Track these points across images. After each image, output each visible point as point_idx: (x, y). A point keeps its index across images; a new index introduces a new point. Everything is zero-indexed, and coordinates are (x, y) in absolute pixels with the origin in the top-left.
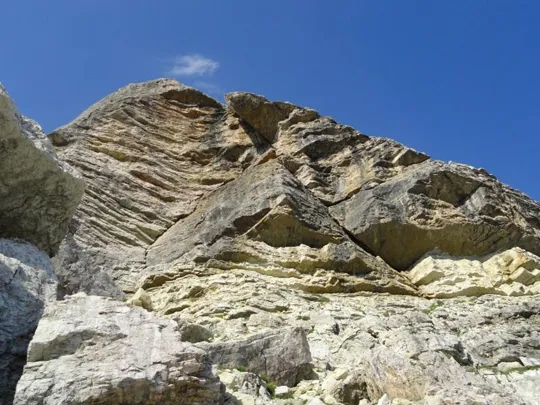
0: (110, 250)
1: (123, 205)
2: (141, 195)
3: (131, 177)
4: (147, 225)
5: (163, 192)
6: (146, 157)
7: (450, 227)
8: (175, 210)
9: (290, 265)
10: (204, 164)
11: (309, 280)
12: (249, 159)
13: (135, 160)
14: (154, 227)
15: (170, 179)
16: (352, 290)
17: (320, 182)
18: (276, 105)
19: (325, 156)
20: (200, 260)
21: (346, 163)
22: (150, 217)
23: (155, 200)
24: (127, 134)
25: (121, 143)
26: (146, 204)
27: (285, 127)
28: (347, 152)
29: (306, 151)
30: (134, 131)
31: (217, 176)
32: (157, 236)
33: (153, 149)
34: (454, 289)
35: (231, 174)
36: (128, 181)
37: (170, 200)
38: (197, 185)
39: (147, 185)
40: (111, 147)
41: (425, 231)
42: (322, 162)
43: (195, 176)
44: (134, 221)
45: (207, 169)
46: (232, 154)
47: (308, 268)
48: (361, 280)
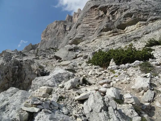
0: (89, 37)
1: (89, 31)
2: (91, 28)
3: (89, 26)
4: (93, 32)
5: (94, 26)
6: (90, 22)
7: (129, 22)
8: (96, 29)
9: (108, 34)
10: (98, 19)
11: (110, 35)
12: (104, 16)
13: (89, 23)
14: (94, 32)
15: (94, 24)
16: (115, 35)
17: (113, 19)
18: (106, 6)
19: (114, 13)
20: (97, 37)
21: (117, 14)
22: (93, 31)
23: (93, 28)
24: (87, 19)
25: (87, 21)
26: (92, 29)
27: (108, 9)
28: (116, 12)
29: (110, 14)
30: (88, 18)
31: (100, 21)
32: (94, 33)
33: (91, 20)
34: (129, 31)
35: (102, 20)
36: (89, 27)
37: (95, 27)
38: (98, 23)
39: (92, 26)
40: (86, 22)
41: (125, 24)
42: (113, 15)
43: (97, 22)
44: (91, 32)
45: (99, 20)
46: (102, 16)
47: (110, 34)
48: (116, 34)
